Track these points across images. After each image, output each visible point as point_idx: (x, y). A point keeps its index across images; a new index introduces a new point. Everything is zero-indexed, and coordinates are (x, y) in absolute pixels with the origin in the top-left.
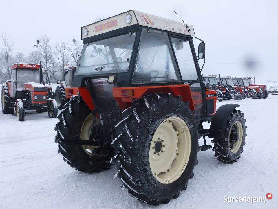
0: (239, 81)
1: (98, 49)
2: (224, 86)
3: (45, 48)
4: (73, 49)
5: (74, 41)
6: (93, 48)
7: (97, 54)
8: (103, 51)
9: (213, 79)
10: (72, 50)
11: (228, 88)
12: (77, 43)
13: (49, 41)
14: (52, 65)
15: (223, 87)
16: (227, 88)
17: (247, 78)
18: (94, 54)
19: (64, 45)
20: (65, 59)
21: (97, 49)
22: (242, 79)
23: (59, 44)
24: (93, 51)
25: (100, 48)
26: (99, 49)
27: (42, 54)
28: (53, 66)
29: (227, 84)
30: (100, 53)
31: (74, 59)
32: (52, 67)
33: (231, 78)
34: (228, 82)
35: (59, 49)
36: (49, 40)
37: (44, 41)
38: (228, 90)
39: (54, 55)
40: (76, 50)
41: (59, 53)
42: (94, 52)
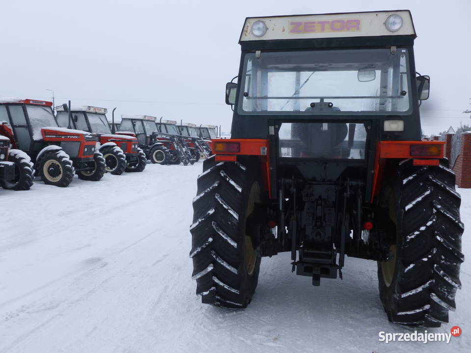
0: (203, 132)
2: (191, 139)
9: (171, 126)
11: (198, 142)
15: (190, 141)
16: (196, 142)
17: (212, 127)
22: (207, 128)
29: (189, 135)
33: (194, 126)
34: (190, 133)
38: (198, 145)
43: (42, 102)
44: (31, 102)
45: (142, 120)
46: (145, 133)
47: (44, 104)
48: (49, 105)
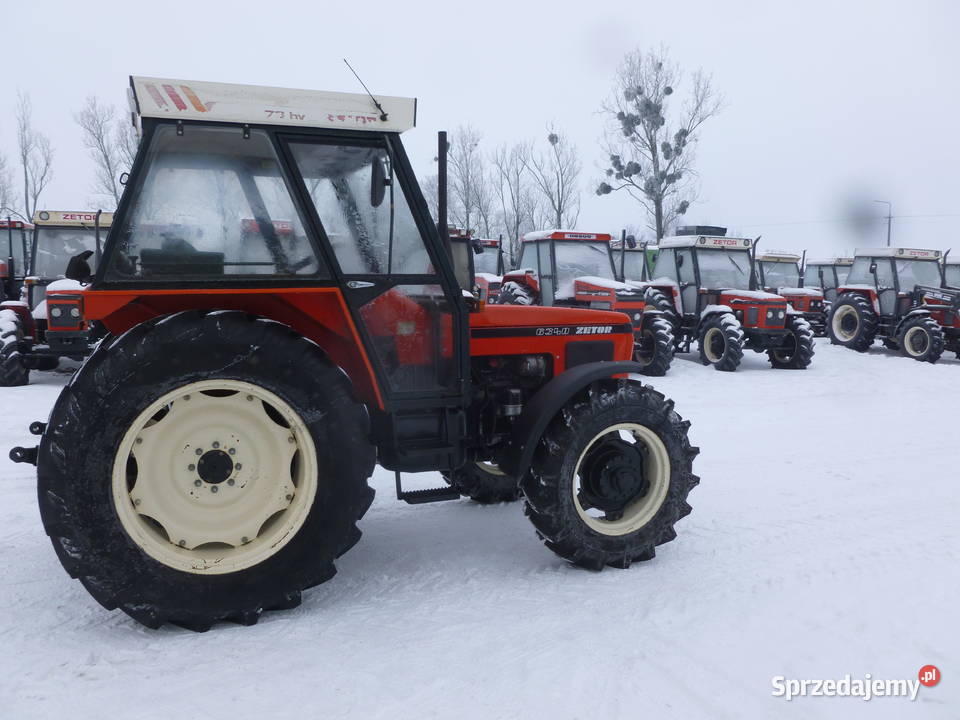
1: (626, 166)
3: (465, 166)
4: (546, 166)
5: (553, 139)
6: (611, 162)
7: (622, 182)
8: (643, 170)
10: (546, 171)
12: (561, 146)
13: (479, 143)
14: (482, 219)
18: (612, 181)
19: (521, 154)
20: (520, 202)
21: (622, 164)
23: (504, 152)
24: (610, 172)
25: (635, 161)
26: (630, 163)
27: (455, 186)
28: (486, 222)
30: (634, 177)
31: (551, 198)
32: (483, 225)
35: (504, 168)
36: (478, 140)
37: (462, 142)
39: (489, 190)
40: (558, 168)
41: (506, 182)
42: (614, 176)
43: (589, 235)
44: (567, 237)
45: (893, 260)
46: (896, 288)
47: (594, 237)
48: (604, 239)
